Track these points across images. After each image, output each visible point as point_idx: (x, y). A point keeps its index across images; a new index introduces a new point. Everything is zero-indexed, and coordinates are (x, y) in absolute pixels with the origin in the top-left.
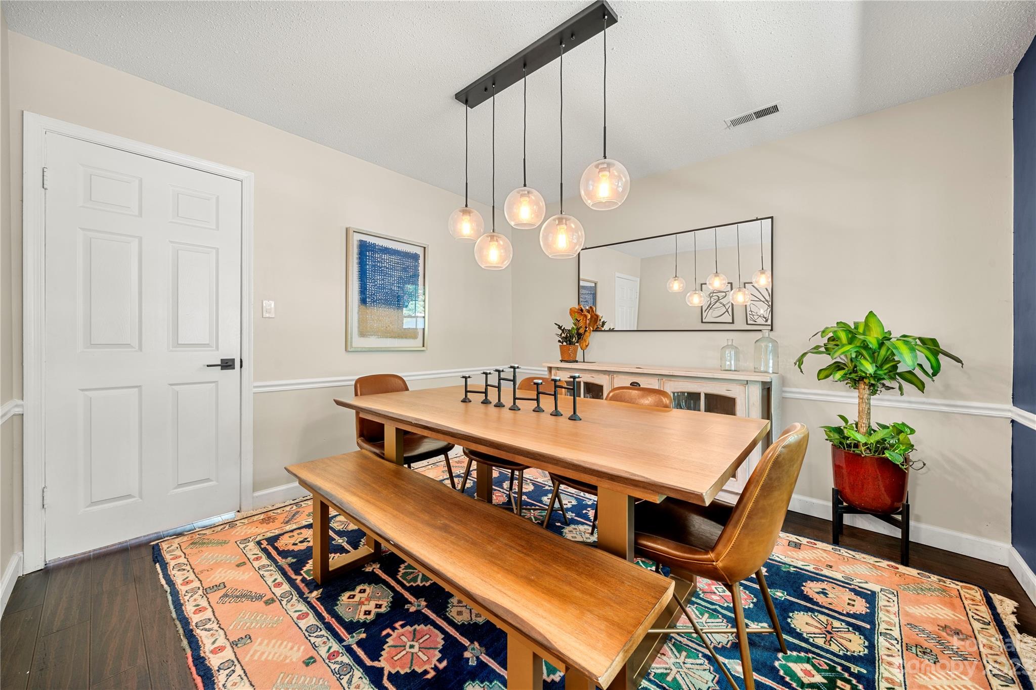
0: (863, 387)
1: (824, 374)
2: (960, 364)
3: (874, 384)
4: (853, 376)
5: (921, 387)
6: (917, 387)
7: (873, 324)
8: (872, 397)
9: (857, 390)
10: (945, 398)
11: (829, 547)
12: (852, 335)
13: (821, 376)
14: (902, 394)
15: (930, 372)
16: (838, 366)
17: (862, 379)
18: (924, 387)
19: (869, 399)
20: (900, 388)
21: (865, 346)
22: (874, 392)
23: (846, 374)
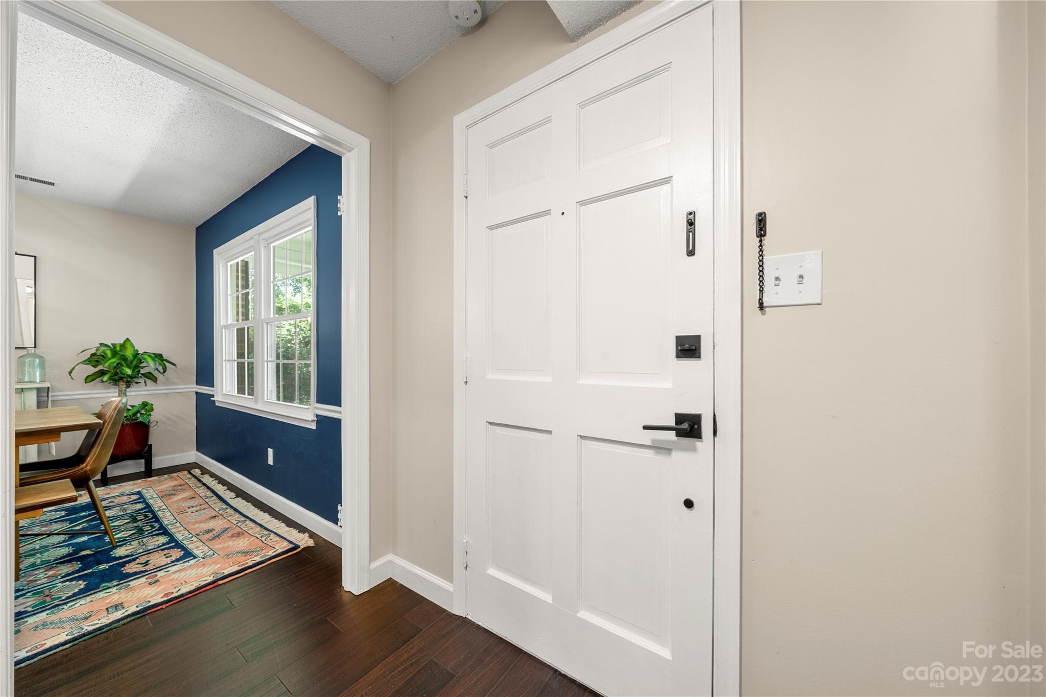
0: (122, 383)
1: (89, 379)
2: (175, 367)
3: (129, 381)
4: (116, 377)
5: (155, 380)
6: (153, 381)
7: (128, 346)
8: (128, 390)
9: (117, 386)
10: (166, 385)
11: (103, 488)
12: (115, 353)
13: (88, 380)
14: (146, 385)
15: (162, 371)
16: (102, 373)
17: (121, 379)
18: (157, 380)
19: (126, 391)
20: (145, 382)
21: (124, 359)
22: (128, 386)
23: (111, 377)
